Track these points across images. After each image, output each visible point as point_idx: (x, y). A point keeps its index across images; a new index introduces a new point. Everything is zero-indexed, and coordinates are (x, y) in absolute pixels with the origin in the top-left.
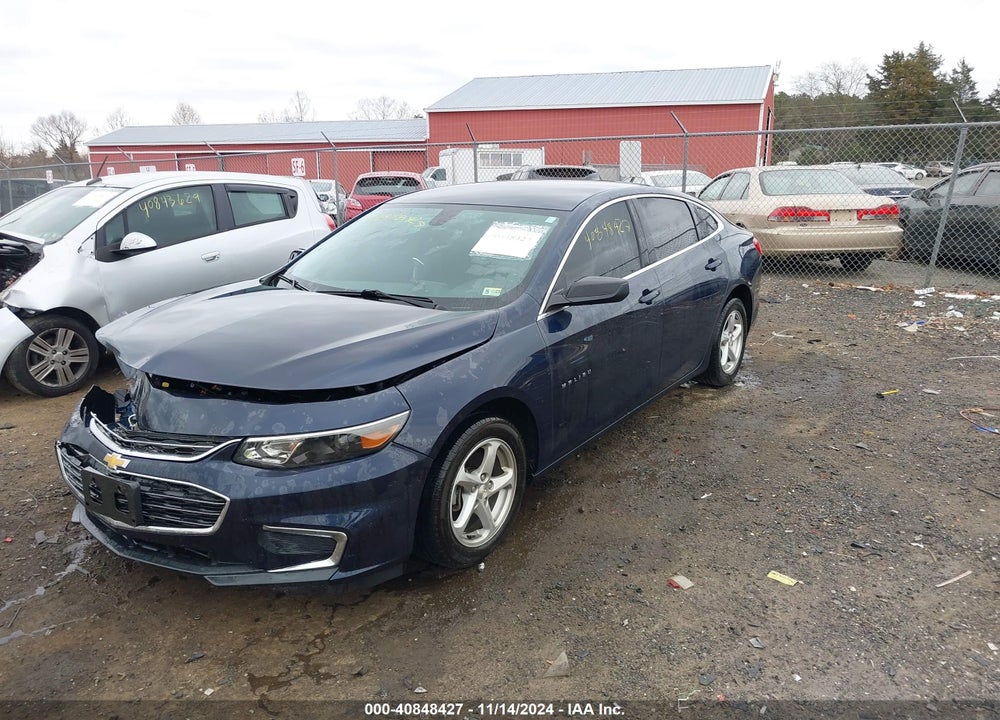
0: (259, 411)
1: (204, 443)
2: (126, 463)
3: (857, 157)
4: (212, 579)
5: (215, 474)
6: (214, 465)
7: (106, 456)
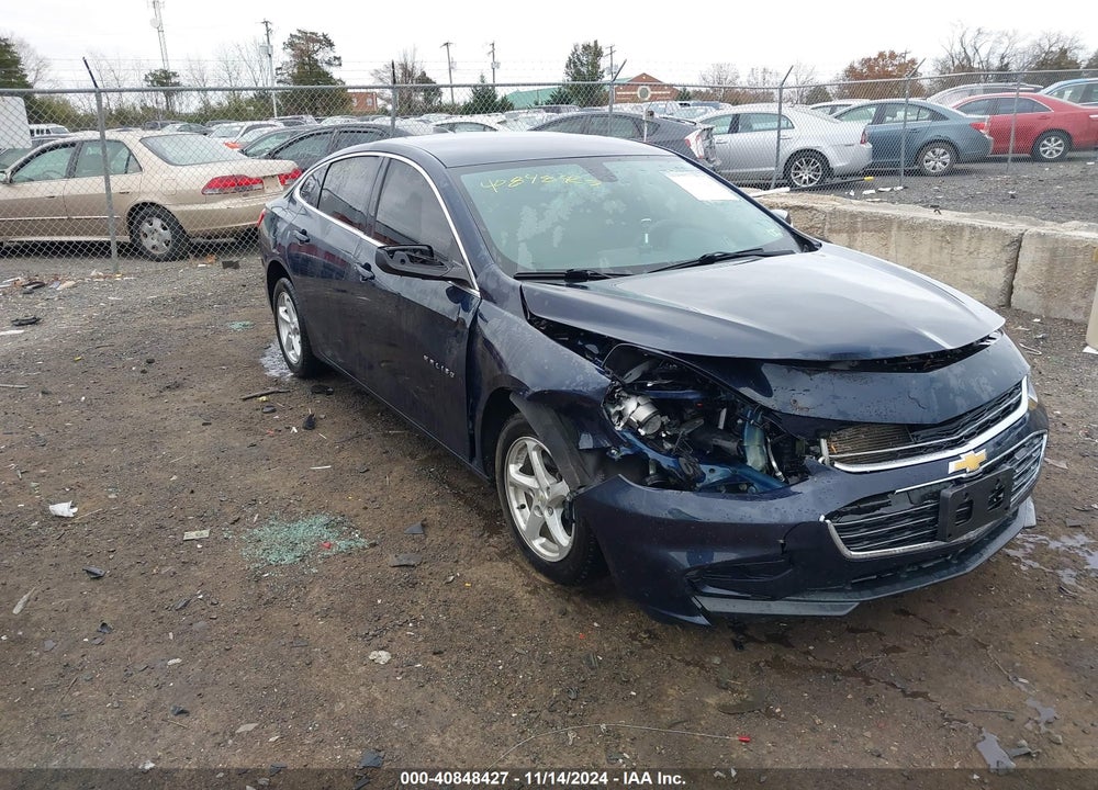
2: (984, 454)
7: (953, 467)
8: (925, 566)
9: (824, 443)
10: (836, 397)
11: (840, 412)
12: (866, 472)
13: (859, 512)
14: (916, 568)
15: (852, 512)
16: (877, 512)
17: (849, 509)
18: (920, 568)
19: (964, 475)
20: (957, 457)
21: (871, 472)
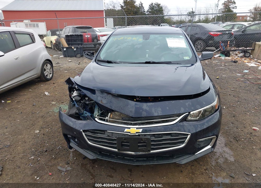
0: (188, 102)
1: (173, 117)
2: (140, 130)
3: (121, 25)
4: (179, 162)
5: (183, 126)
6: (181, 124)
7: (126, 130)
8: (125, 158)
9: (110, 114)
10: (111, 102)
11: (110, 106)
12: (101, 123)
13: (92, 132)
14: (122, 157)
15: (91, 132)
16: (97, 134)
17: (91, 131)
18: (124, 158)
19: (129, 134)
20: (129, 128)
21: (103, 124)
